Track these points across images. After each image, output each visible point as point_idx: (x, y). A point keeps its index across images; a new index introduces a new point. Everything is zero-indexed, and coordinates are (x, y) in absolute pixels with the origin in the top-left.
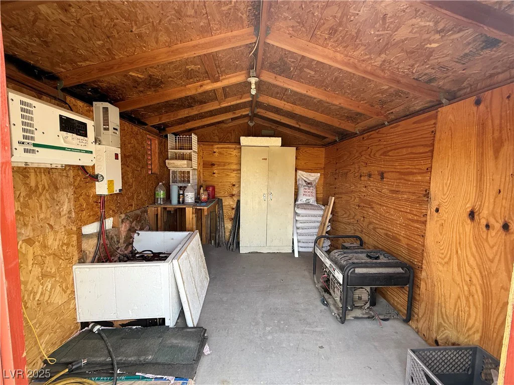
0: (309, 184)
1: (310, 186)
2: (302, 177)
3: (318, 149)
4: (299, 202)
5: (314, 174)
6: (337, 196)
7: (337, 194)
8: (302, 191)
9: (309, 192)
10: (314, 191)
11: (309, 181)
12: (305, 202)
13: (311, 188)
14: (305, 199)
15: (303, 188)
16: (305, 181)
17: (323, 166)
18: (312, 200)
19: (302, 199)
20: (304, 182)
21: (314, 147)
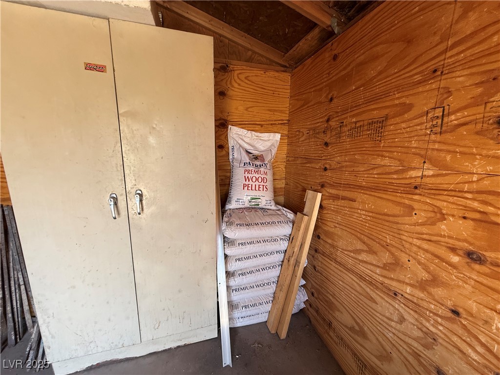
0: (256, 158)
1: (258, 163)
2: (240, 142)
3: (277, 74)
4: (232, 205)
5: (267, 134)
6: (333, 191)
7: (332, 186)
8: (239, 176)
9: (257, 179)
10: (269, 177)
11: (255, 153)
12: (247, 205)
13: (262, 169)
14: (249, 198)
15: (242, 170)
16: (248, 153)
17: (285, 117)
18: (265, 199)
19: (240, 198)
20: (244, 154)
21: (266, 71)
